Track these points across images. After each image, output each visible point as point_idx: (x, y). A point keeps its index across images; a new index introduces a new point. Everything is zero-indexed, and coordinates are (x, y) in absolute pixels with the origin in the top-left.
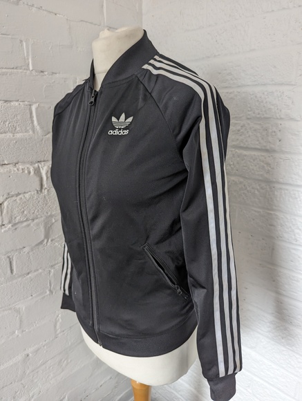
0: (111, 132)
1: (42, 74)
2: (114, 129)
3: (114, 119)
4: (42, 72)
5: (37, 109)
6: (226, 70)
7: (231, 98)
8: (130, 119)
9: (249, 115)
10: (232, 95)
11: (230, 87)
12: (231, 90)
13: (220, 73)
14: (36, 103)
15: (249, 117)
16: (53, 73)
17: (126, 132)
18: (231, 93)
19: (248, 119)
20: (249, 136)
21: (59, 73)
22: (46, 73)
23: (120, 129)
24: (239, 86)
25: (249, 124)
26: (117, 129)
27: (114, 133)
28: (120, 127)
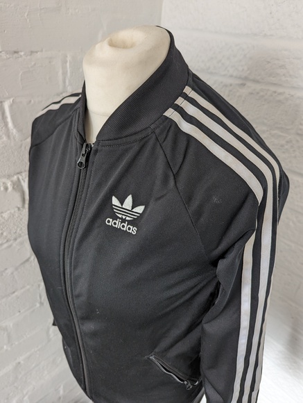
1: (16, 55)
3: (115, 201)
4: (15, 52)
6: (278, 59)
7: (279, 101)
10: (281, 98)
11: (280, 85)
12: (280, 90)
13: (269, 62)
16: (32, 52)
17: (133, 230)
20: (295, 157)
22: (22, 53)
23: (123, 221)
26: (120, 218)
27: (115, 224)
28: (124, 217)
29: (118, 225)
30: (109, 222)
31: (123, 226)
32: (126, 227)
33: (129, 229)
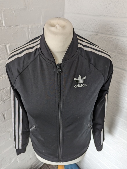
0: (76, 86)
2: (77, 84)
3: (75, 79)
4: (10, 26)
5: (9, 47)
6: (110, 25)
7: (111, 41)
8: (84, 78)
9: (119, 51)
10: (111, 39)
11: (111, 35)
12: (111, 37)
13: (106, 26)
14: (8, 44)
15: (119, 52)
16: (16, 26)
17: (85, 85)
18: (111, 38)
19: (118, 53)
20: (117, 62)
21: (20, 25)
22: (13, 26)
23: (80, 84)
24: (116, 35)
25: (118, 56)
26: (79, 84)
27: (78, 86)
28: (80, 83)
29: (79, 86)
30: (75, 86)
31: (81, 86)
32: (82, 86)
33: (83, 85)
